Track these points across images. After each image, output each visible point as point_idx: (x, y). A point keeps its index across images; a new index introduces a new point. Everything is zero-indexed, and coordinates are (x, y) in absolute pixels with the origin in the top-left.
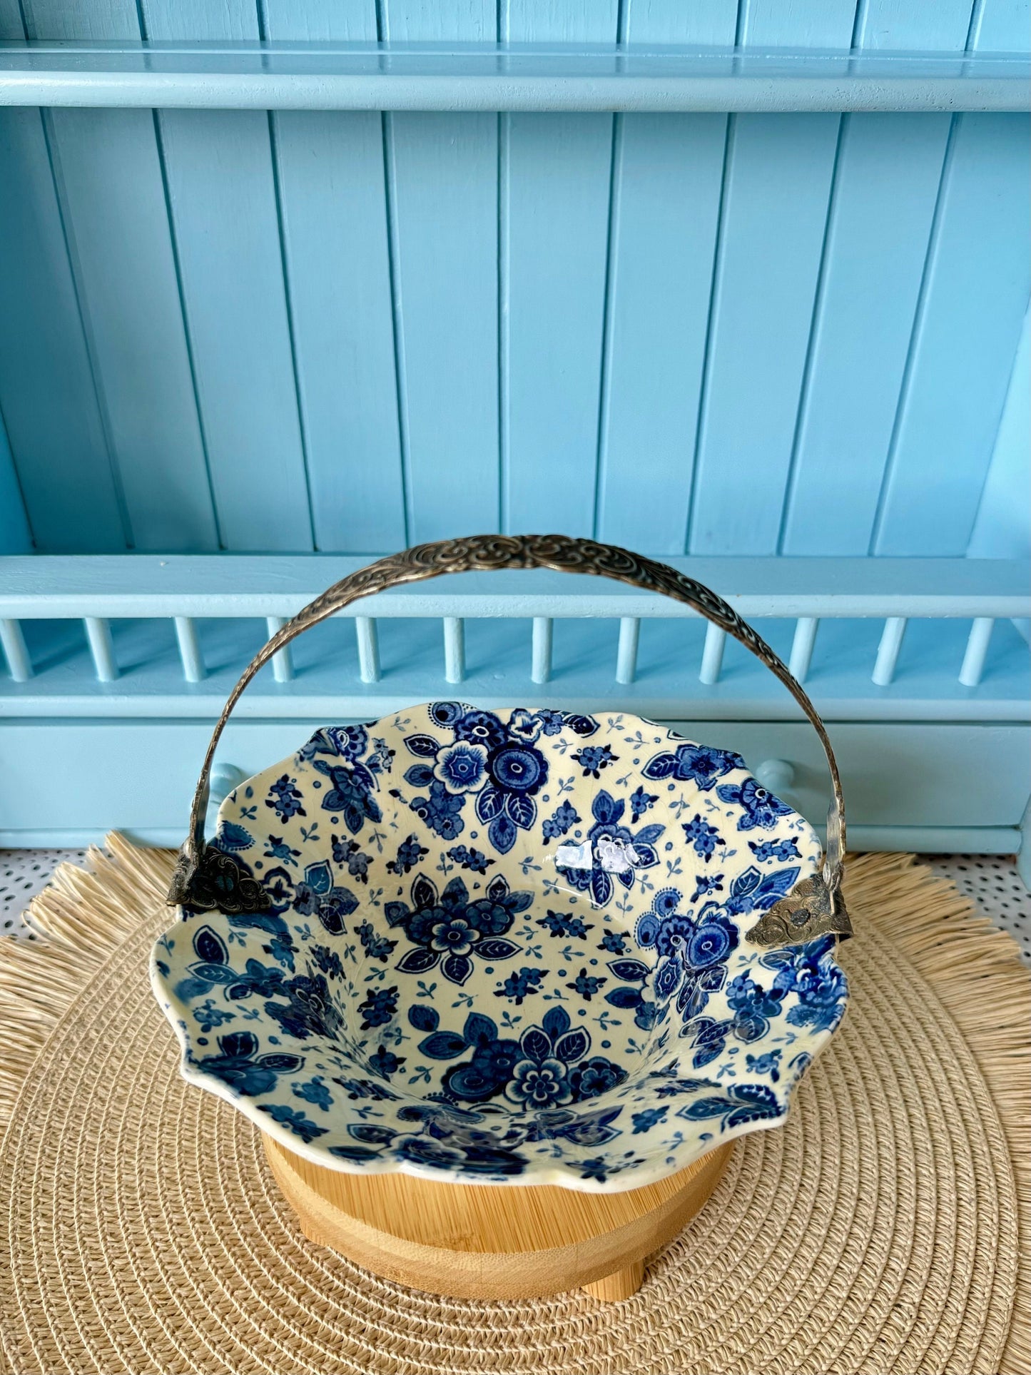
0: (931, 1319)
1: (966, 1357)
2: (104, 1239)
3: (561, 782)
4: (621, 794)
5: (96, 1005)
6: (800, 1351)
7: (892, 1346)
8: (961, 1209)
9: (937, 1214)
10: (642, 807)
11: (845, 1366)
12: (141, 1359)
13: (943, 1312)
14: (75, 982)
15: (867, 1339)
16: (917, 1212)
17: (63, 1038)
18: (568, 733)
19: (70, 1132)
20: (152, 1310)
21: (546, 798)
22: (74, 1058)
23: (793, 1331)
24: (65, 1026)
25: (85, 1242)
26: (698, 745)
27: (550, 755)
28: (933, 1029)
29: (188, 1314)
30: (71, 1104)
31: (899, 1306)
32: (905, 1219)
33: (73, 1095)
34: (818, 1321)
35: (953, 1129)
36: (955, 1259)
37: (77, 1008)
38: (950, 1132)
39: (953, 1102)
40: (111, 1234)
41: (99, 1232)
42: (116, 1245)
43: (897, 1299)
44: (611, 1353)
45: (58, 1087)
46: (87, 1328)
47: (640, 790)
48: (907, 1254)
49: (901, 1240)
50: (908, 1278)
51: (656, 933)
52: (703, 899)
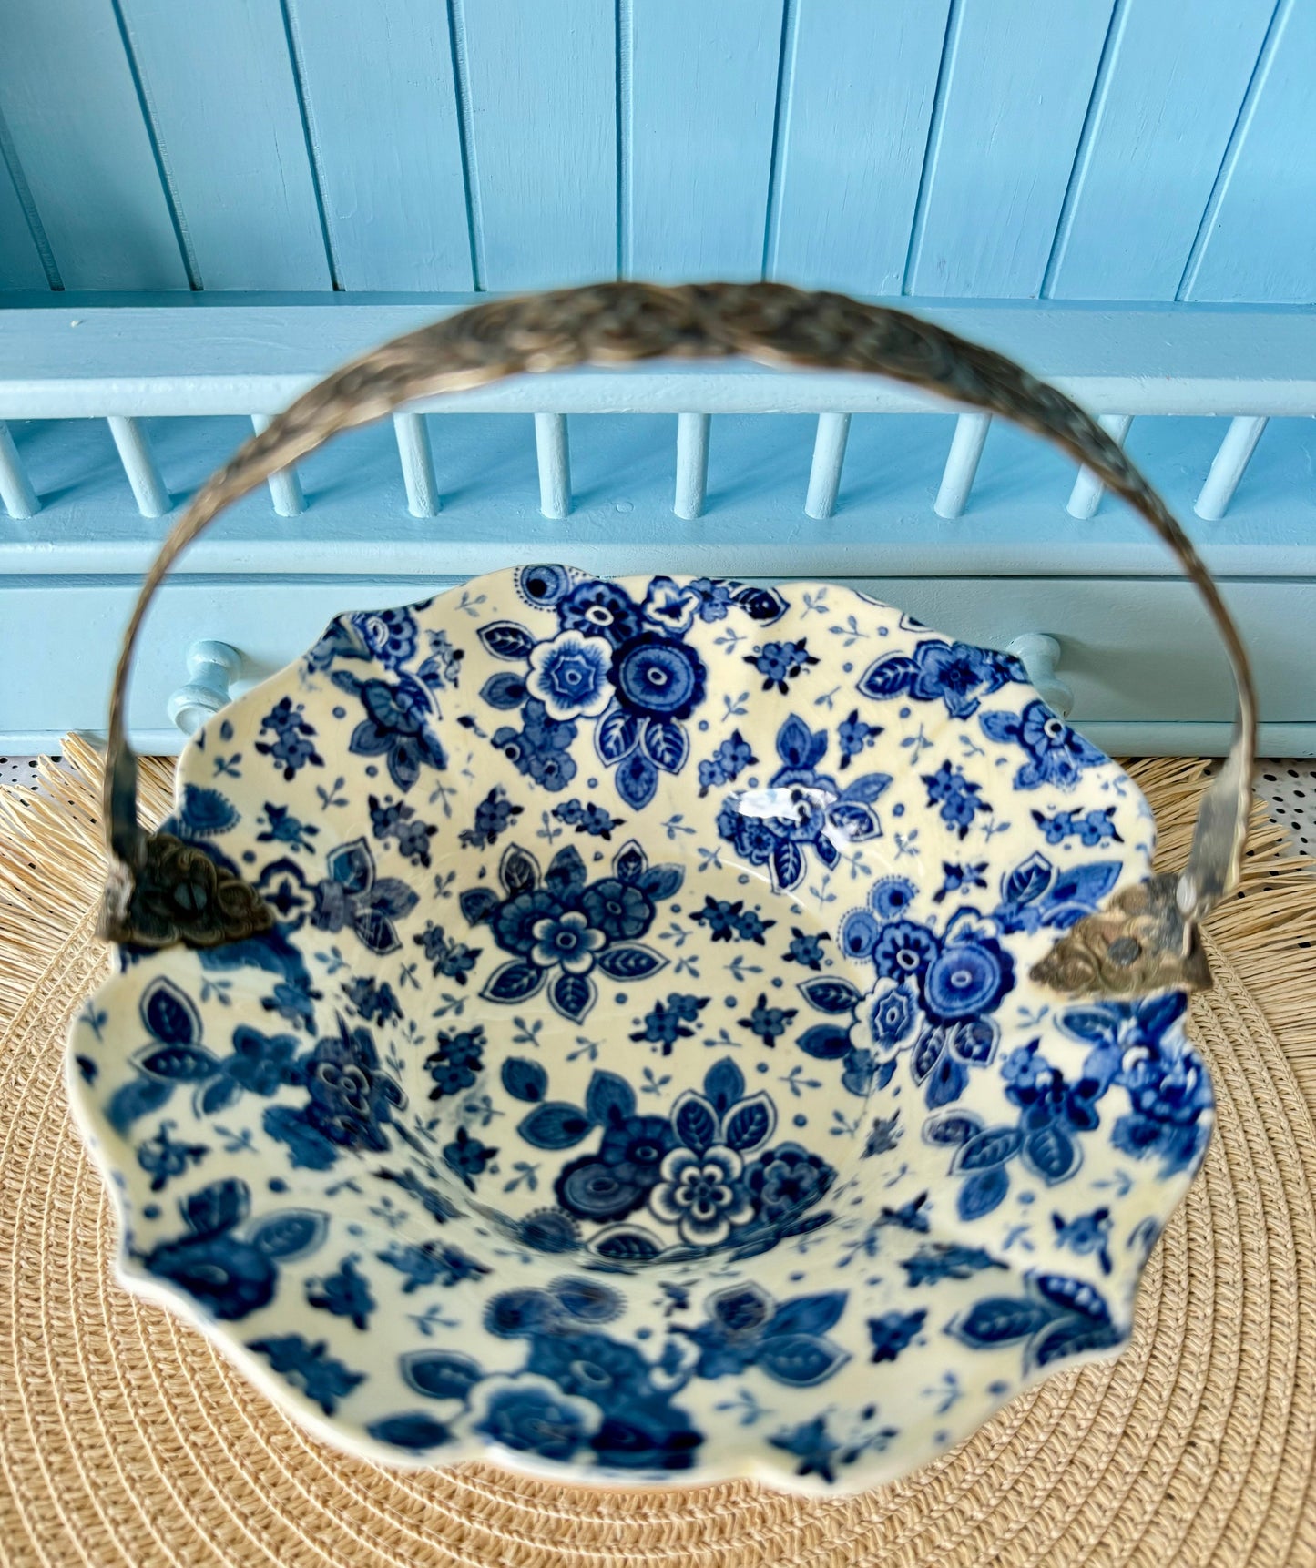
0: (1237, 1464)
1: (1286, 1521)
2: (86, 1359)
3: (727, 700)
4: (825, 721)
5: (62, 998)
6: (1059, 1515)
7: (1185, 1506)
8: (1276, 1296)
9: (1244, 1305)
10: (855, 745)
11: (1120, 1537)
12: (143, 1542)
13: (1254, 1454)
14: (32, 962)
15: (1150, 1496)
16: (1215, 1302)
17: (17, 1051)
18: (738, 617)
19: (32, 1194)
20: (157, 1467)
21: (704, 726)
22: (35, 1081)
23: (1049, 1486)
24: (20, 1031)
25: (58, 1364)
26: (949, 641)
27: (710, 655)
28: (1234, 1023)
29: (208, 1472)
30: (32, 1152)
32: (1200, 1314)
33: (34, 1138)
34: (1083, 1469)
35: (1263, 1175)
36: (1269, 1372)
37: (35, 1003)
38: (1259, 1181)
39: (1263, 1136)
40: (96, 1352)
41: (78, 1349)
42: (103, 1368)
43: (1190, 1435)
44: (799, 1524)
45: (12, 1126)
46: (67, 1496)
47: (853, 717)
48: (1204, 1367)
49: (1194, 1345)
50: (1204, 1402)
51: (874, 941)
52: (954, 900)
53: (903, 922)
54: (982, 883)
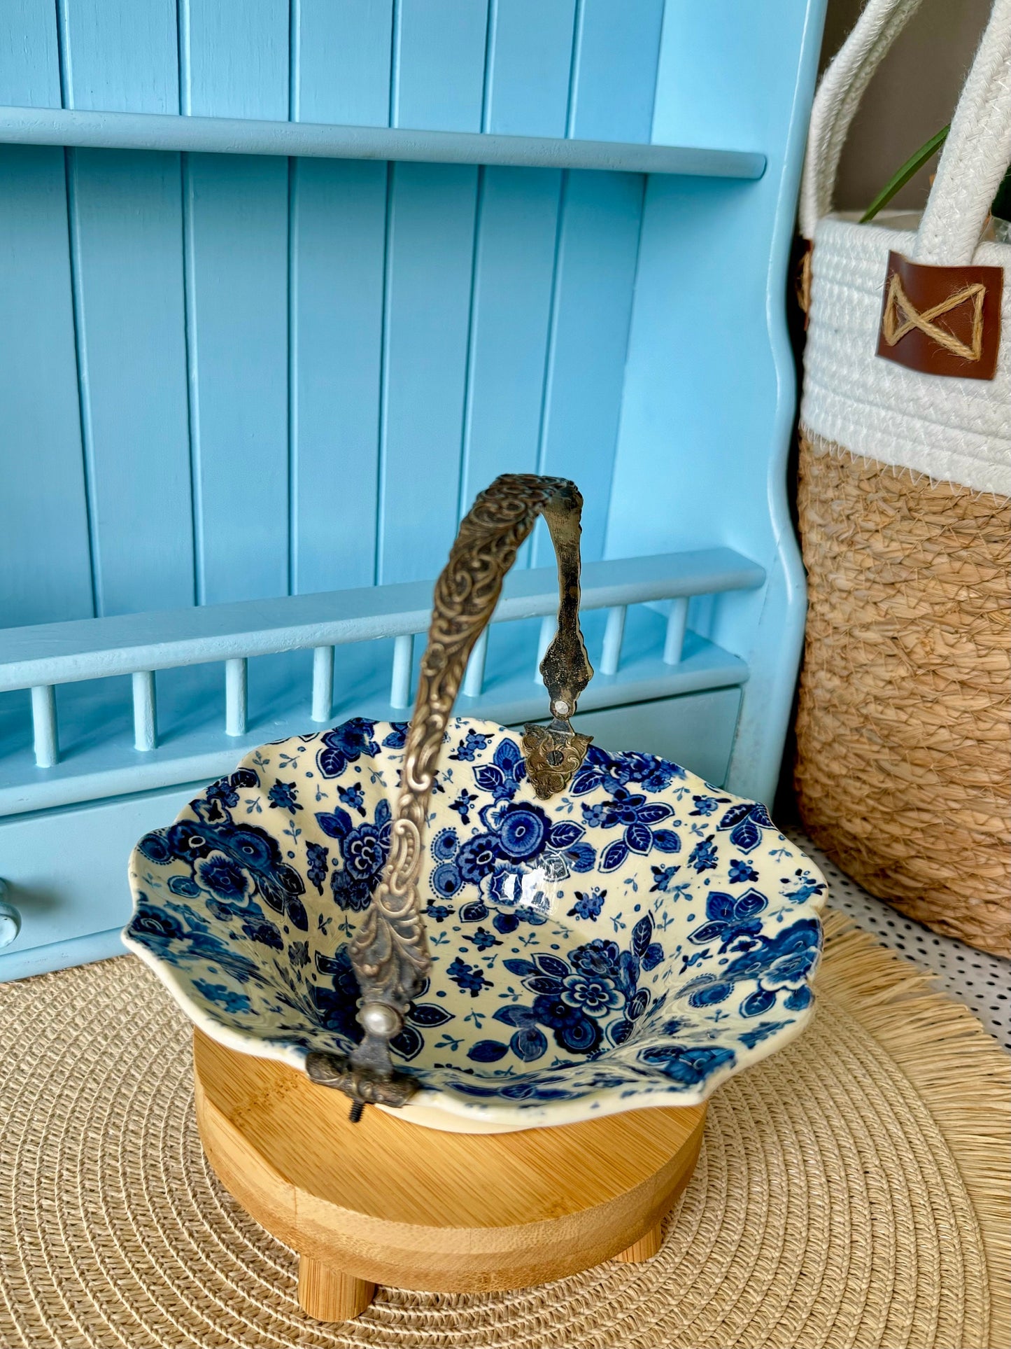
3: (287, 832)
4: (332, 803)
10: (357, 799)
18: (245, 793)
27: (255, 820)
47: (340, 789)
51: (457, 874)
52: (473, 815)
53: (464, 847)
54: (474, 797)
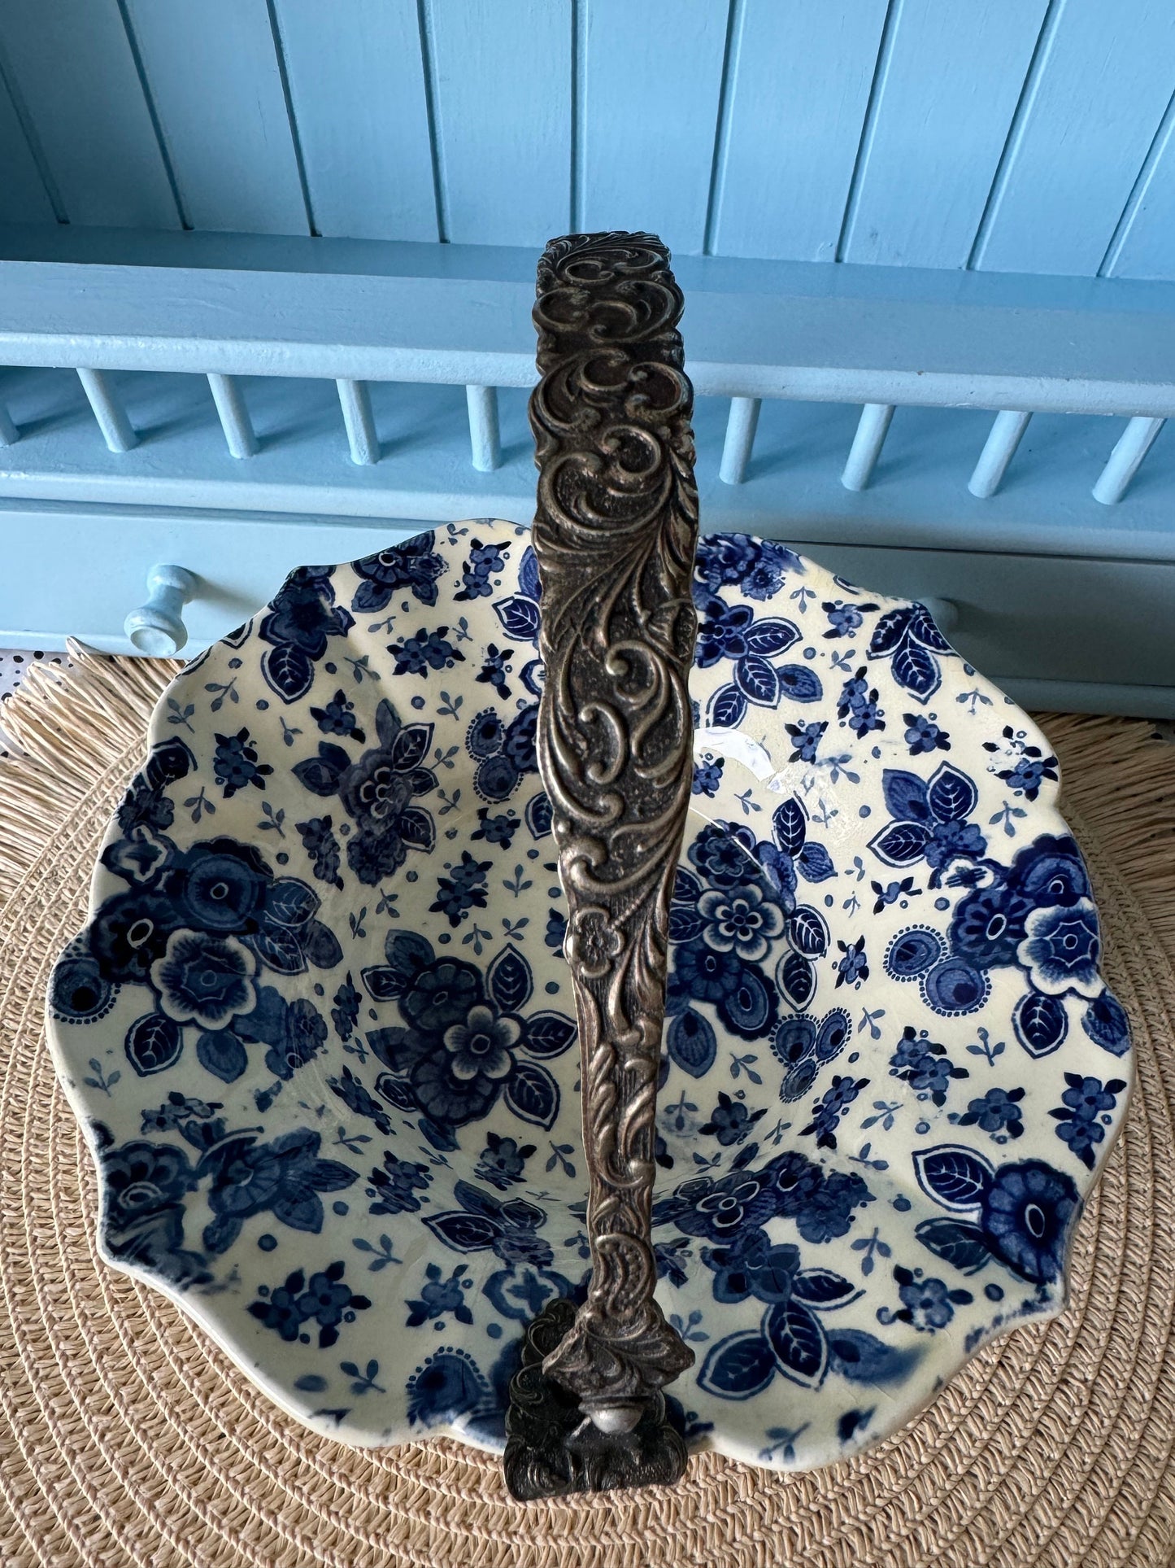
2: (57, 1196)
5: (74, 853)
12: (89, 1378)
14: (50, 817)
17: (29, 900)
19: (27, 1036)
20: (108, 1306)
22: (41, 928)
24: (33, 882)
25: (32, 1199)
29: (153, 1315)
30: (31, 995)
31: (1066, 1382)
33: (35, 982)
37: (49, 856)
40: (67, 1190)
41: (51, 1186)
42: (71, 1206)
45: (16, 969)
46: (24, 1328)
